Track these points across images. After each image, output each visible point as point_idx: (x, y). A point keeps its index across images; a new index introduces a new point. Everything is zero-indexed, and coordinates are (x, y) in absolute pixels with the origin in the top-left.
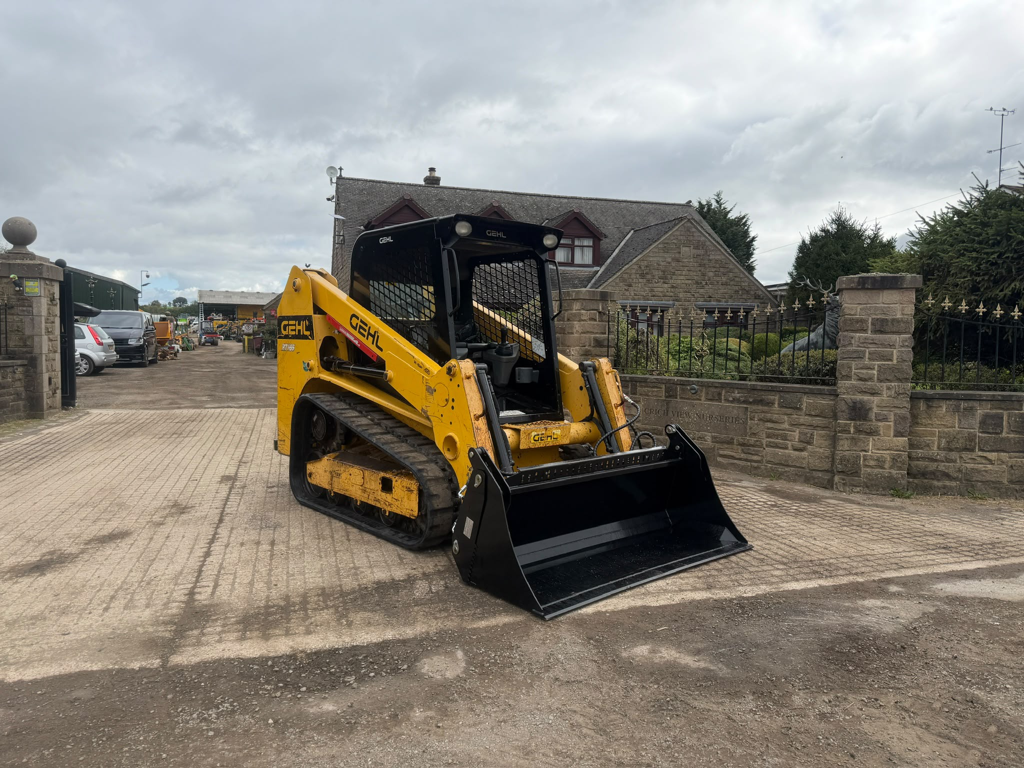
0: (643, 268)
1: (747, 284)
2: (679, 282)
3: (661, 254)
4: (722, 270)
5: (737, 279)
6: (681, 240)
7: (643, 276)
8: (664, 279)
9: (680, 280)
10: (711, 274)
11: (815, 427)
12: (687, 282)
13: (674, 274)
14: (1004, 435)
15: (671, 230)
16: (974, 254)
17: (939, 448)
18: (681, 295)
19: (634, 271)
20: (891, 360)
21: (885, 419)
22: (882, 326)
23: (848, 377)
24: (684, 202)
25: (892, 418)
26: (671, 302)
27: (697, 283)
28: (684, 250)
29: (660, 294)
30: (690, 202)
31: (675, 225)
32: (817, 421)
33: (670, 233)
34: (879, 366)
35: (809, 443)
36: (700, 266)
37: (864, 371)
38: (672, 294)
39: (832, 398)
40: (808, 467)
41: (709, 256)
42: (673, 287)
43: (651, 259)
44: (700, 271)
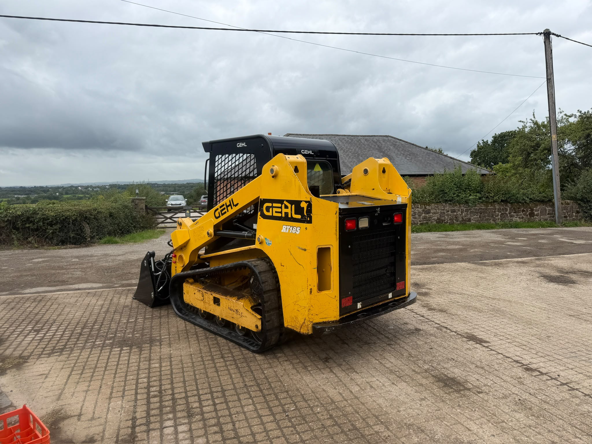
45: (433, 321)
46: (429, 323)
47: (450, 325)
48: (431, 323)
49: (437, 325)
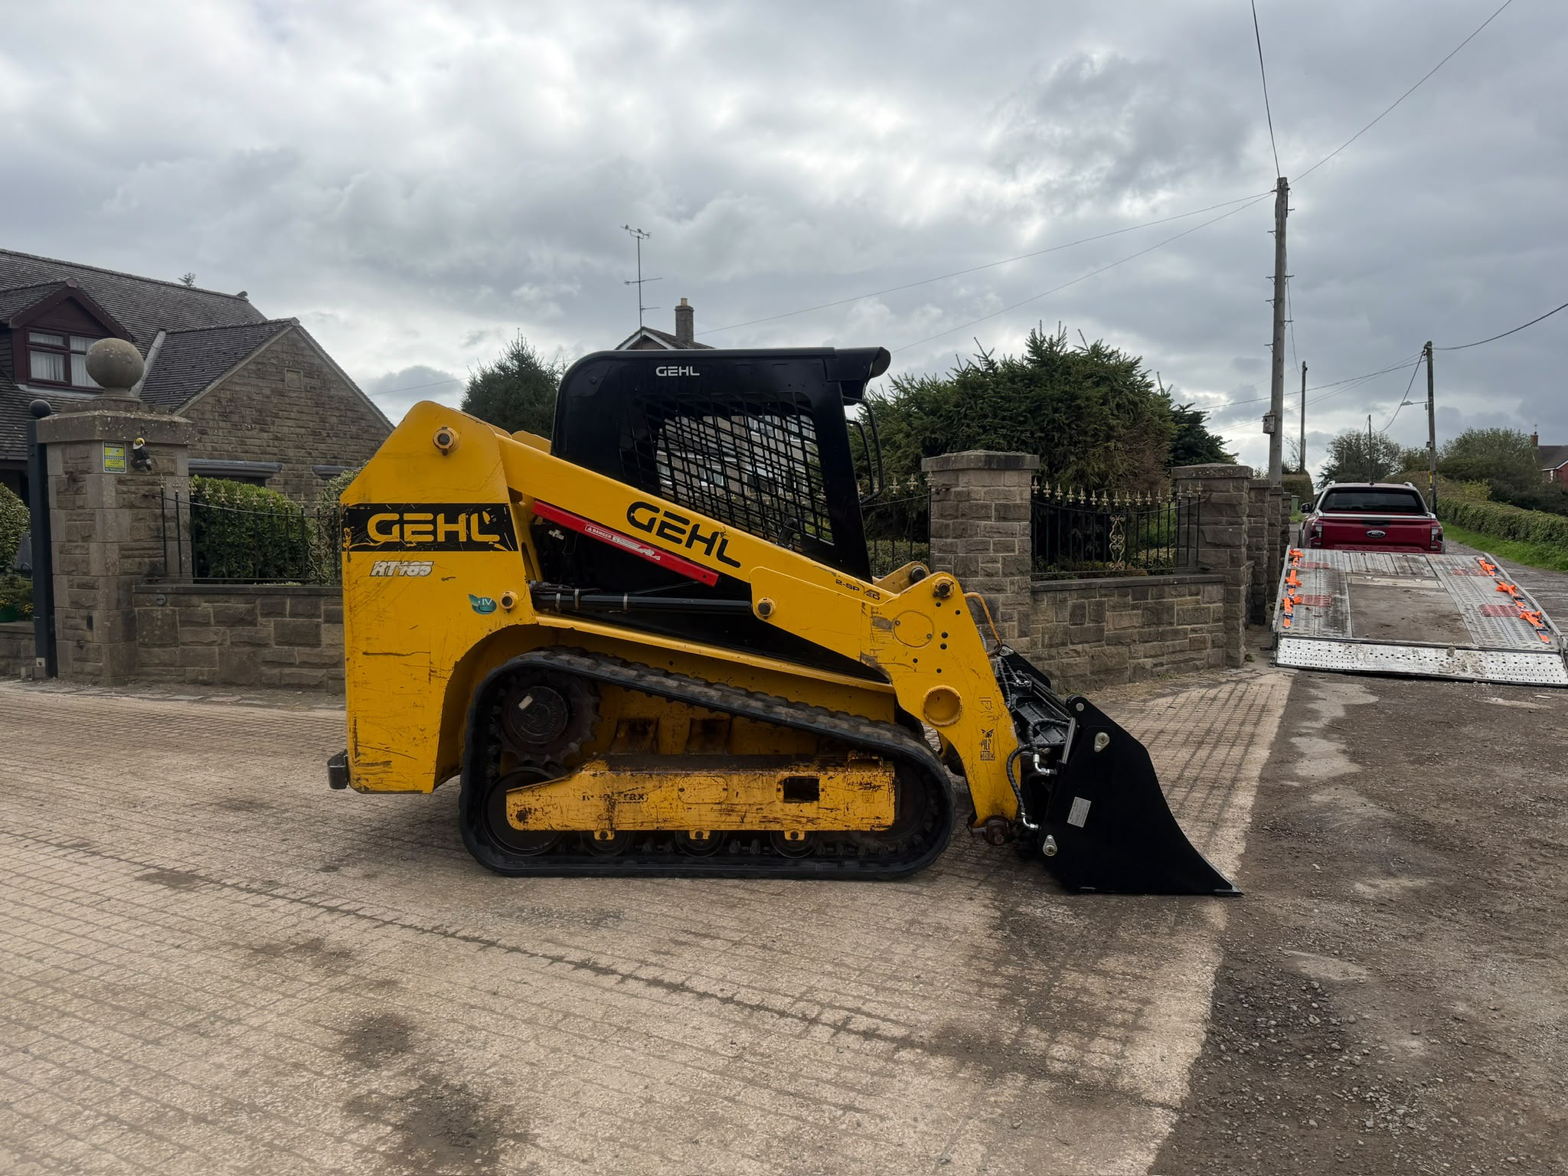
0: (224, 403)
2: (286, 430)
3: (254, 381)
4: (350, 414)
5: (372, 430)
6: (283, 361)
7: (225, 416)
8: (261, 423)
9: (287, 428)
10: (334, 420)
12: (298, 430)
13: (276, 416)
14: (1086, 625)
15: (266, 340)
17: (1043, 645)
18: (291, 453)
19: (208, 407)
20: (1014, 551)
22: (1005, 513)
23: (975, 573)
24: (234, 293)
26: (275, 464)
28: (289, 376)
29: (257, 450)
30: (244, 294)
31: (273, 334)
33: (266, 345)
34: (1004, 558)
36: (317, 405)
37: (990, 565)
38: (276, 450)
41: (329, 390)
42: (277, 438)
43: (238, 388)
44: (317, 413)
45: (294, 901)
46: (305, 893)
47: (239, 902)
48: (300, 894)
49: (280, 891)
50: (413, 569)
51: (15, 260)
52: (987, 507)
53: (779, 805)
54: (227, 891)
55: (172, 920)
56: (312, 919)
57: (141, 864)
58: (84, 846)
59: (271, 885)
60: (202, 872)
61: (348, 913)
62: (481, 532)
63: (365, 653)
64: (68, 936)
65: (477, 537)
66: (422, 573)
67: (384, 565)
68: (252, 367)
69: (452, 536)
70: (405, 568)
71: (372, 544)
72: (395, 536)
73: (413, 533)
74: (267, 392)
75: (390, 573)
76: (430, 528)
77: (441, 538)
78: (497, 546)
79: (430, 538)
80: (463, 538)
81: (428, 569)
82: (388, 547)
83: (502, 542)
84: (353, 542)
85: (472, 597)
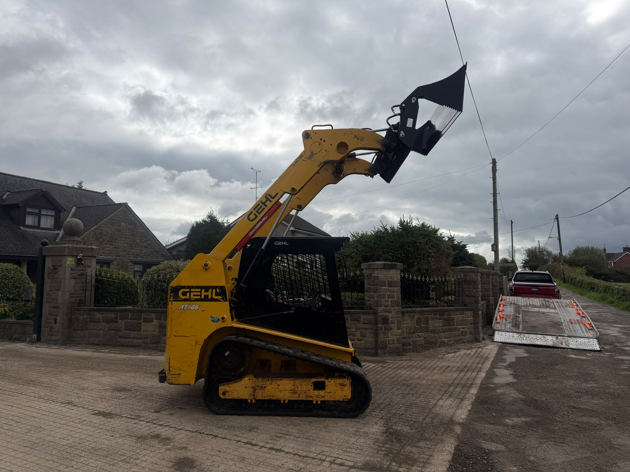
0: (97, 234)
1: (158, 248)
2: (120, 244)
3: (109, 226)
4: (144, 238)
5: (152, 244)
6: (121, 218)
7: (97, 239)
8: (111, 242)
10: (138, 241)
11: (366, 329)
12: (124, 245)
13: (116, 239)
14: (422, 326)
15: (115, 211)
16: (391, 254)
17: (406, 333)
18: (121, 253)
19: (91, 236)
20: (395, 298)
21: (394, 323)
22: (391, 284)
23: (381, 306)
24: (102, 191)
25: (396, 321)
26: (115, 257)
27: (130, 246)
28: (123, 224)
29: (108, 252)
30: (106, 192)
31: (118, 208)
32: (368, 326)
33: (115, 213)
34: (391, 300)
35: (365, 337)
36: (132, 235)
37: (386, 303)
38: (115, 252)
39: (374, 315)
40: (365, 348)
41: (137, 229)
42: (116, 248)
43: (103, 229)
44: (132, 238)
45: (147, 422)
46: (150, 420)
47: (129, 422)
48: (148, 420)
49: (142, 419)
50: (193, 308)
51: (22, 179)
52: (385, 282)
53: (312, 391)
54: (124, 419)
55: (108, 428)
56: (155, 428)
57: (92, 409)
58: (69, 403)
59: (138, 417)
60: (114, 412)
61: (167, 426)
62: (216, 295)
63: (175, 336)
64: (74, 433)
65: (214, 297)
66: (196, 309)
67: (183, 306)
68: (109, 221)
69: (206, 296)
70: (190, 307)
71: (180, 299)
72: (187, 297)
73: (194, 295)
74: (114, 230)
75: (185, 309)
76: (199, 294)
77: (203, 297)
78: (221, 300)
79: (199, 297)
80: (210, 297)
81: (198, 307)
82: (185, 300)
83: (222, 299)
84: (173, 298)
85: (211, 317)
